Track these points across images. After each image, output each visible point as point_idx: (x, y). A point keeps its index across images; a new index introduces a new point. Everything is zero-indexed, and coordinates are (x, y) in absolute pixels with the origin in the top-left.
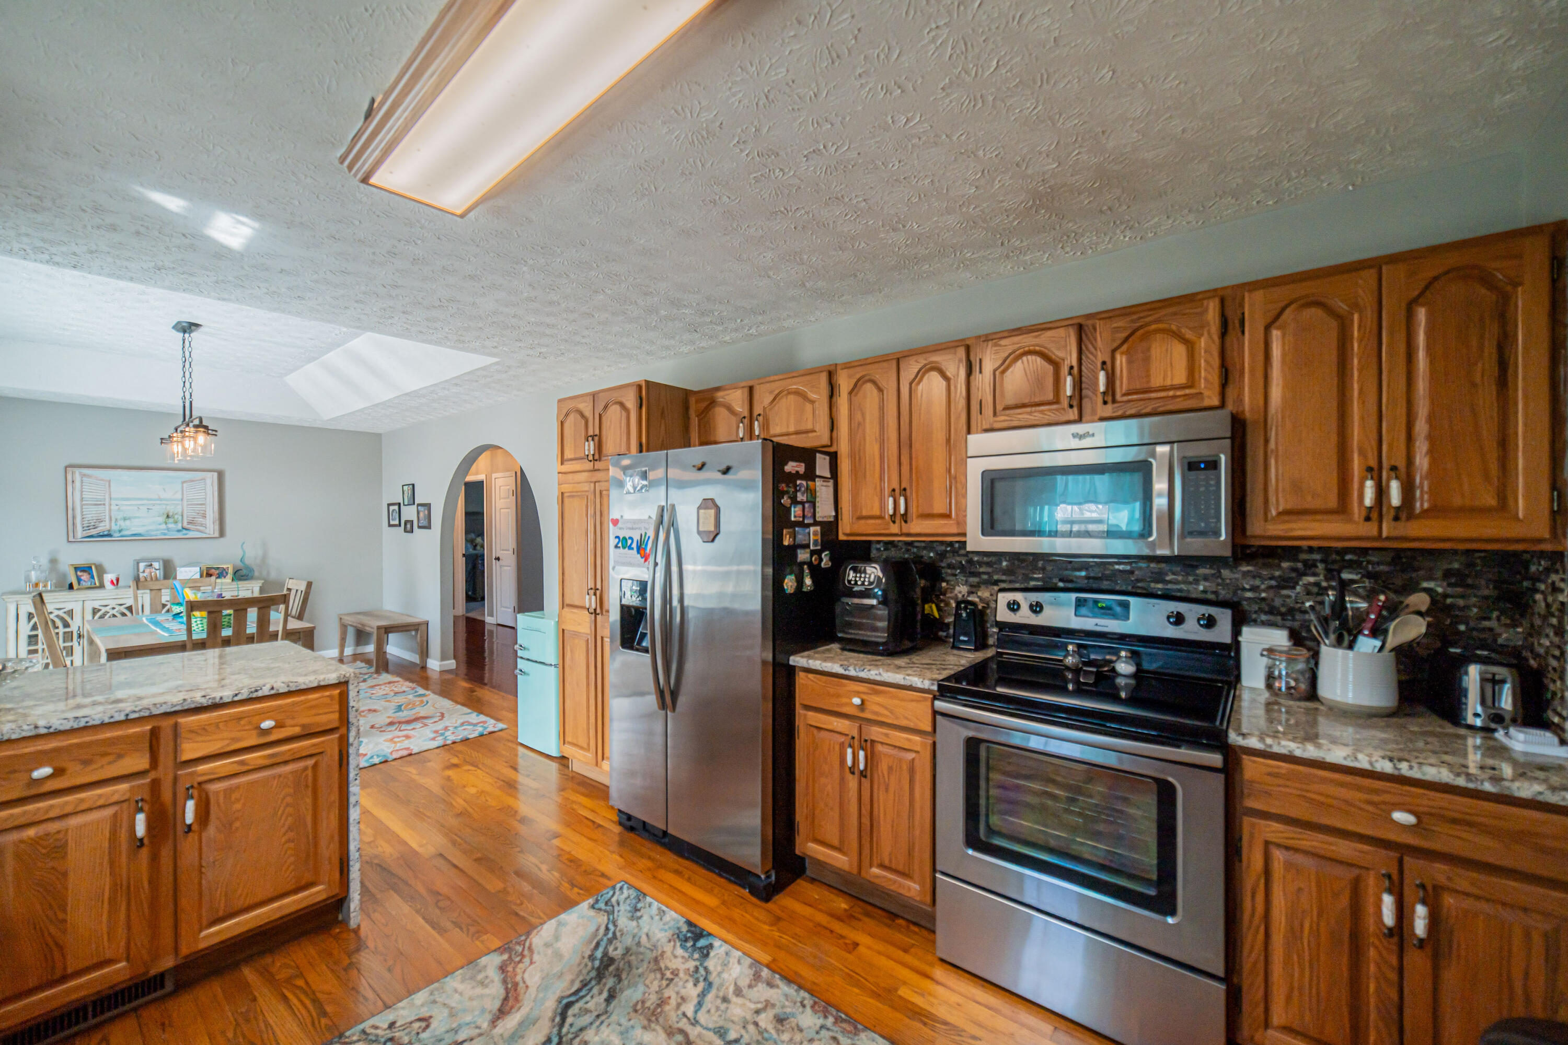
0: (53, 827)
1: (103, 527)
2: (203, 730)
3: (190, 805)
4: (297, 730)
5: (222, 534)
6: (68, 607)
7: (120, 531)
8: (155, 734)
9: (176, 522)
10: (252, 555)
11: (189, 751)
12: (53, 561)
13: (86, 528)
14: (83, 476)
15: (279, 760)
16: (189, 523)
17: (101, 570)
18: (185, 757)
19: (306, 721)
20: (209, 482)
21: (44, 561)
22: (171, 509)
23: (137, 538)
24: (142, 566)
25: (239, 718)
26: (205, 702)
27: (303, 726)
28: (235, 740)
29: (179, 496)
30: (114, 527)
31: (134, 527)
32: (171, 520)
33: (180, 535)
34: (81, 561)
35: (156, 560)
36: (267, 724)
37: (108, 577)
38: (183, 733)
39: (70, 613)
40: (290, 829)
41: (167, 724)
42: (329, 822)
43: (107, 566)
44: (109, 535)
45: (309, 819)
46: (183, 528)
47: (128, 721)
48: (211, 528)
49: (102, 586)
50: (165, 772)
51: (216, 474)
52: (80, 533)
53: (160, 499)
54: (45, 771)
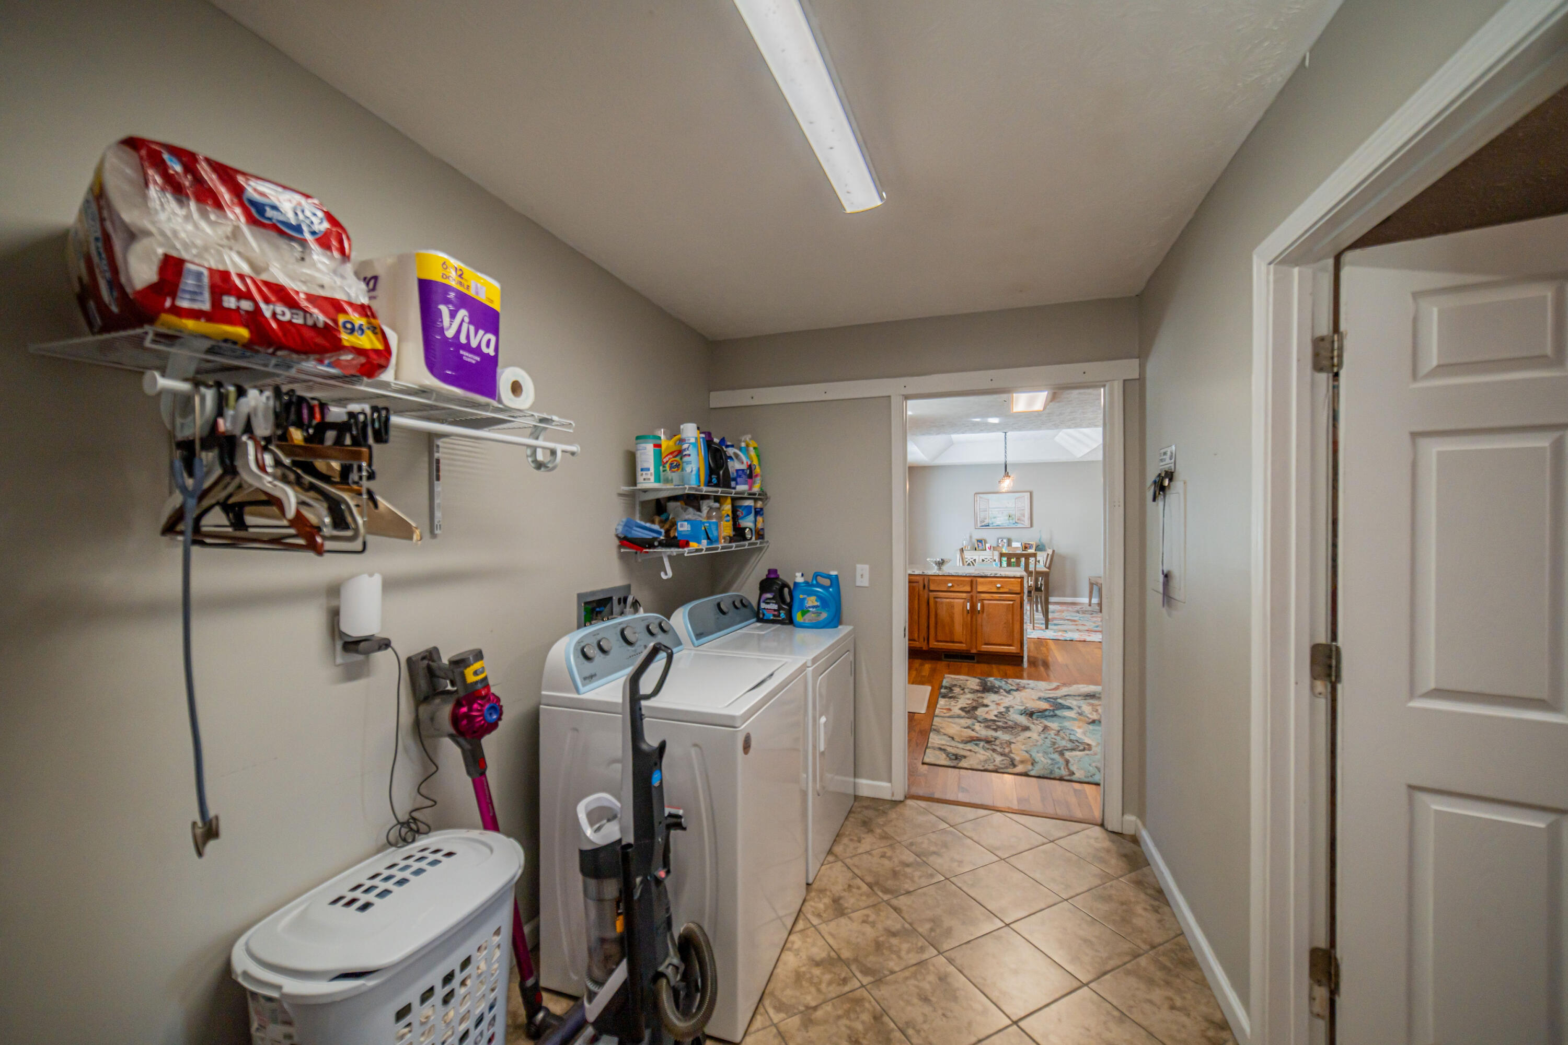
0: (952, 600)
1: (986, 522)
2: (982, 583)
3: (979, 604)
4: (1006, 590)
5: (1032, 526)
6: (974, 558)
7: (992, 523)
8: (972, 581)
9: (1013, 519)
10: (1045, 538)
11: (980, 589)
12: (971, 537)
13: (982, 522)
14: (980, 498)
15: (1002, 599)
16: (1018, 520)
17: (986, 542)
18: (979, 590)
19: (1011, 588)
20: (1026, 497)
21: (968, 537)
22: (1012, 512)
23: (999, 527)
24: (1000, 540)
25: (991, 582)
26: (983, 575)
27: (1010, 589)
28: (991, 589)
29: (1014, 506)
30: (990, 522)
31: (998, 522)
32: (1011, 518)
33: (1014, 526)
34: (979, 538)
35: (1005, 538)
36: (999, 585)
37: (988, 545)
38: (978, 583)
39: (975, 560)
40: (1005, 624)
41: (975, 579)
42: (1017, 627)
43: (988, 540)
44: (988, 526)
45: (1011, 621)
46: (1016, 523)
47: (966, 576)
48: (1027, 522)
49: (985, 550)
50: (974, 593)
51: (1029, 493)
52: (979, 525)
53: (1006, 508)
54: (950, 585)
